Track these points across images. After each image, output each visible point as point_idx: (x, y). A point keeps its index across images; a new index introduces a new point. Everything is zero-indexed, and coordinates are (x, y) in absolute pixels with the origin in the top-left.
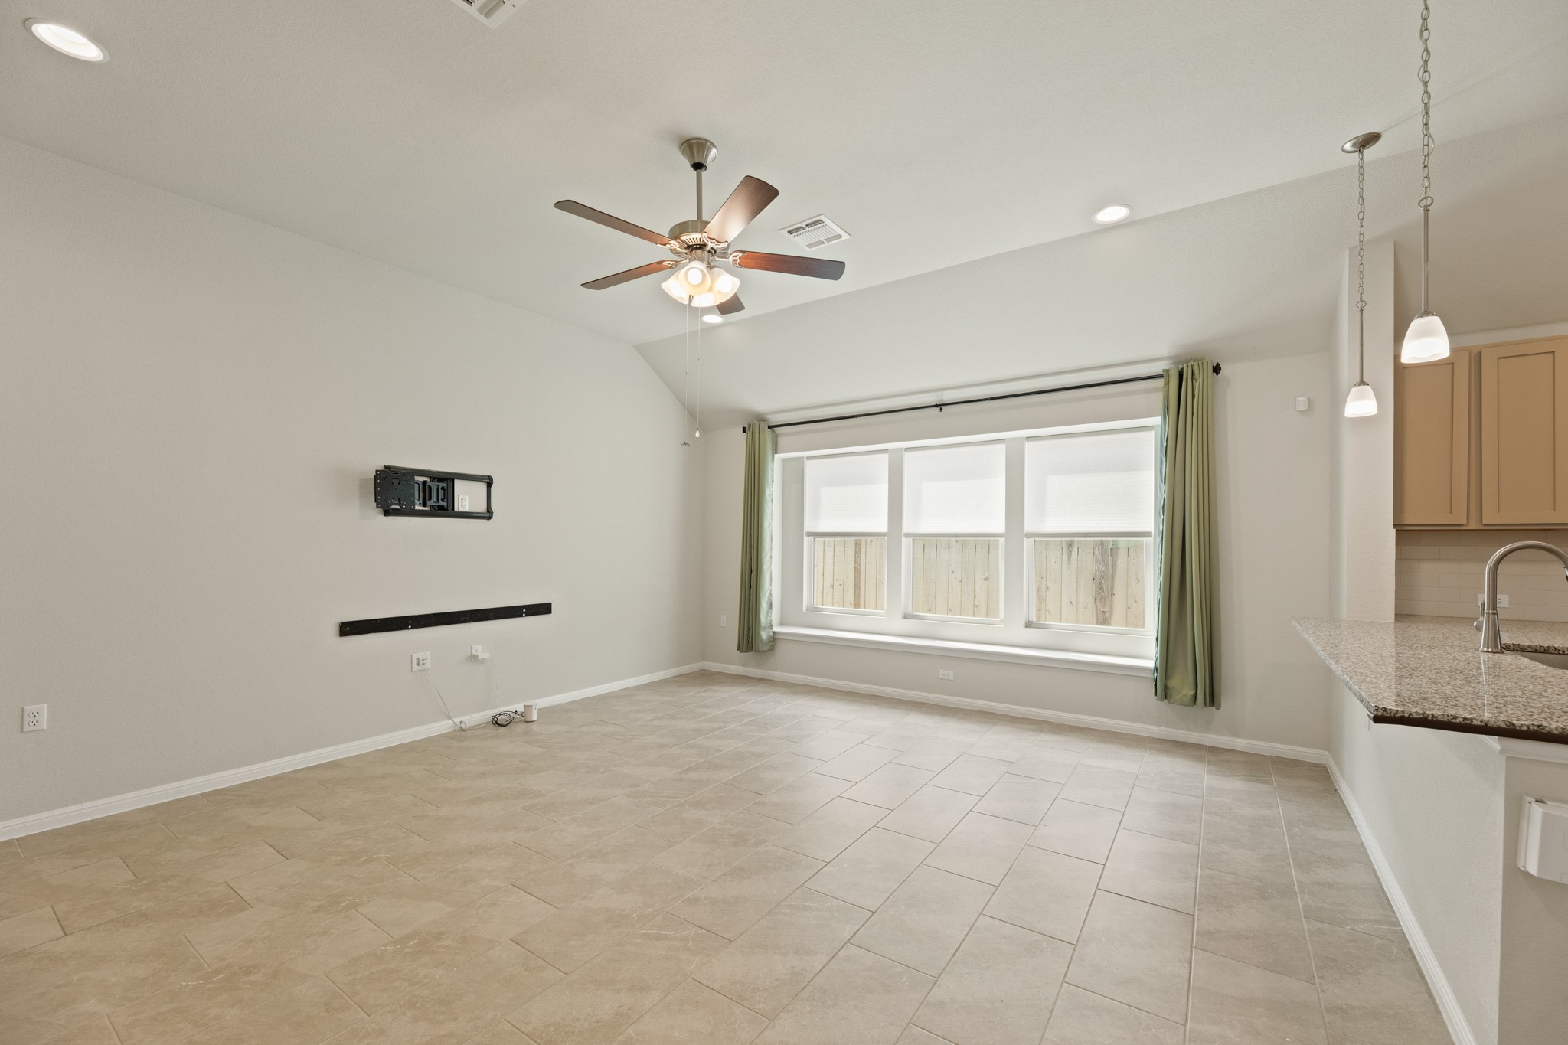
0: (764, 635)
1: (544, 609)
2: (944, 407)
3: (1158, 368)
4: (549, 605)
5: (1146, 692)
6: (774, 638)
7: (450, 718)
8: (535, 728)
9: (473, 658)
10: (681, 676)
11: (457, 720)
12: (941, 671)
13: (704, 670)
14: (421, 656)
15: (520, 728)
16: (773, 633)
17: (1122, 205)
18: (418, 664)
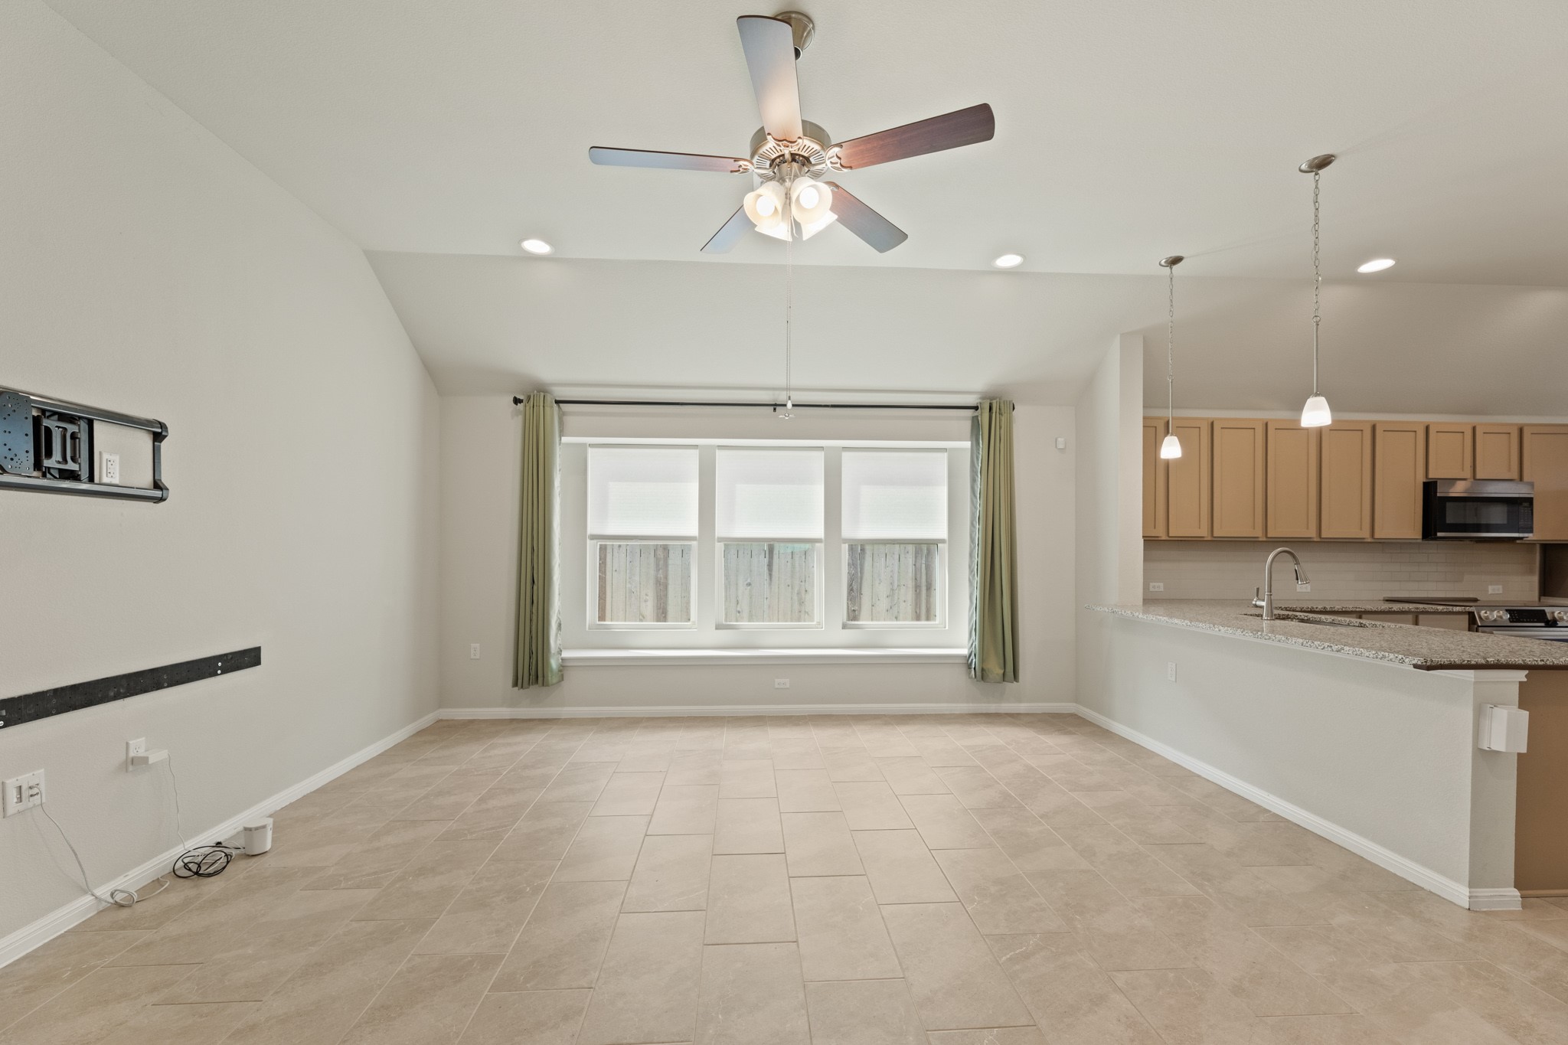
0: (554, 663)
1: (249, 658)
2: (778, 408)
3: (971, 400)
4: (258, 650)
5: (959, 679)
6: (564, 666)
7: (85, 890)
8: (269, 864)
9: (135, 763)
10: (421, 733)
11: (103, 891)
12: (776, 680)
13: (441, 720)
14: (25, 779)
15: (238, 871)
16: (562, 659)
17: (1018, 254)
18: (20, 799)
